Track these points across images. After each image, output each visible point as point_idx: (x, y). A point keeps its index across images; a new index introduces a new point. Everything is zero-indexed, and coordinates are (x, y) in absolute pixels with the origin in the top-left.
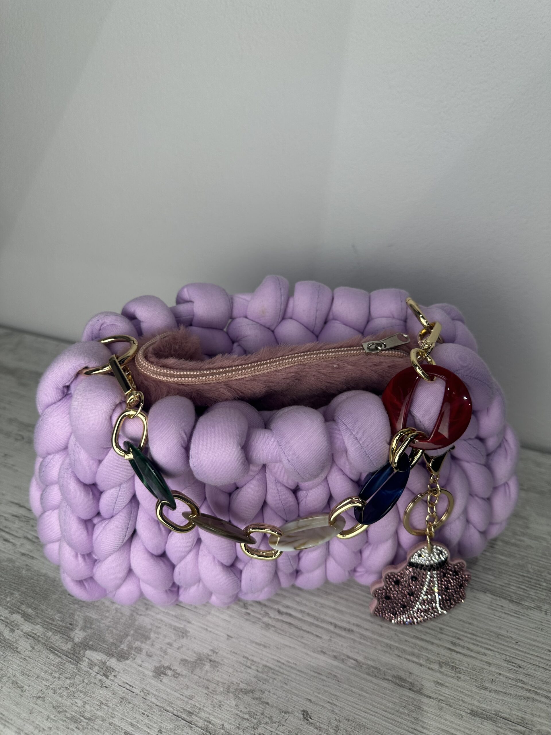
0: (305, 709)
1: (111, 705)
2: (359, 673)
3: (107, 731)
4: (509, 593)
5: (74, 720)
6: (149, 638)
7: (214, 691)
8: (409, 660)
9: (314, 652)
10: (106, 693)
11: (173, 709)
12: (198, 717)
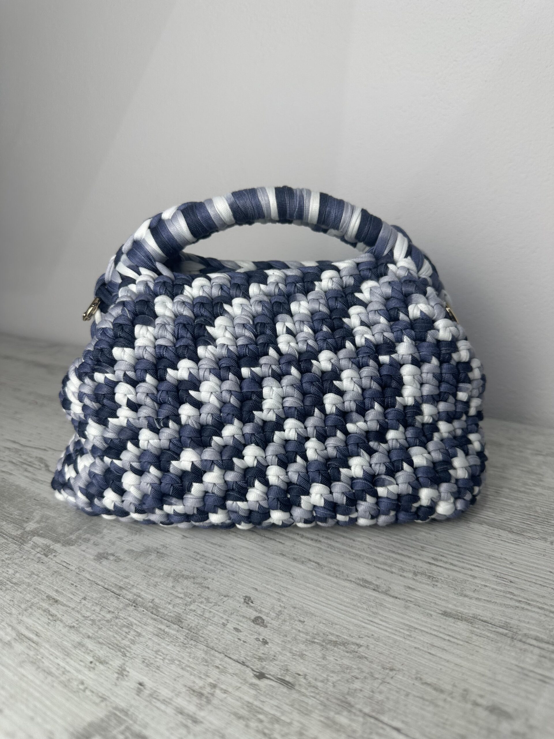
0: (248, 595)
1: (42, 576)
2: (318, 573)
3: (29, 593)
4: (509, 526)
6: (100, 533)
7: (154, 575)
8: (379, 568)
9: (273, 554)
10: (40, 567)
11: (105, 583)
12: (129, 592)
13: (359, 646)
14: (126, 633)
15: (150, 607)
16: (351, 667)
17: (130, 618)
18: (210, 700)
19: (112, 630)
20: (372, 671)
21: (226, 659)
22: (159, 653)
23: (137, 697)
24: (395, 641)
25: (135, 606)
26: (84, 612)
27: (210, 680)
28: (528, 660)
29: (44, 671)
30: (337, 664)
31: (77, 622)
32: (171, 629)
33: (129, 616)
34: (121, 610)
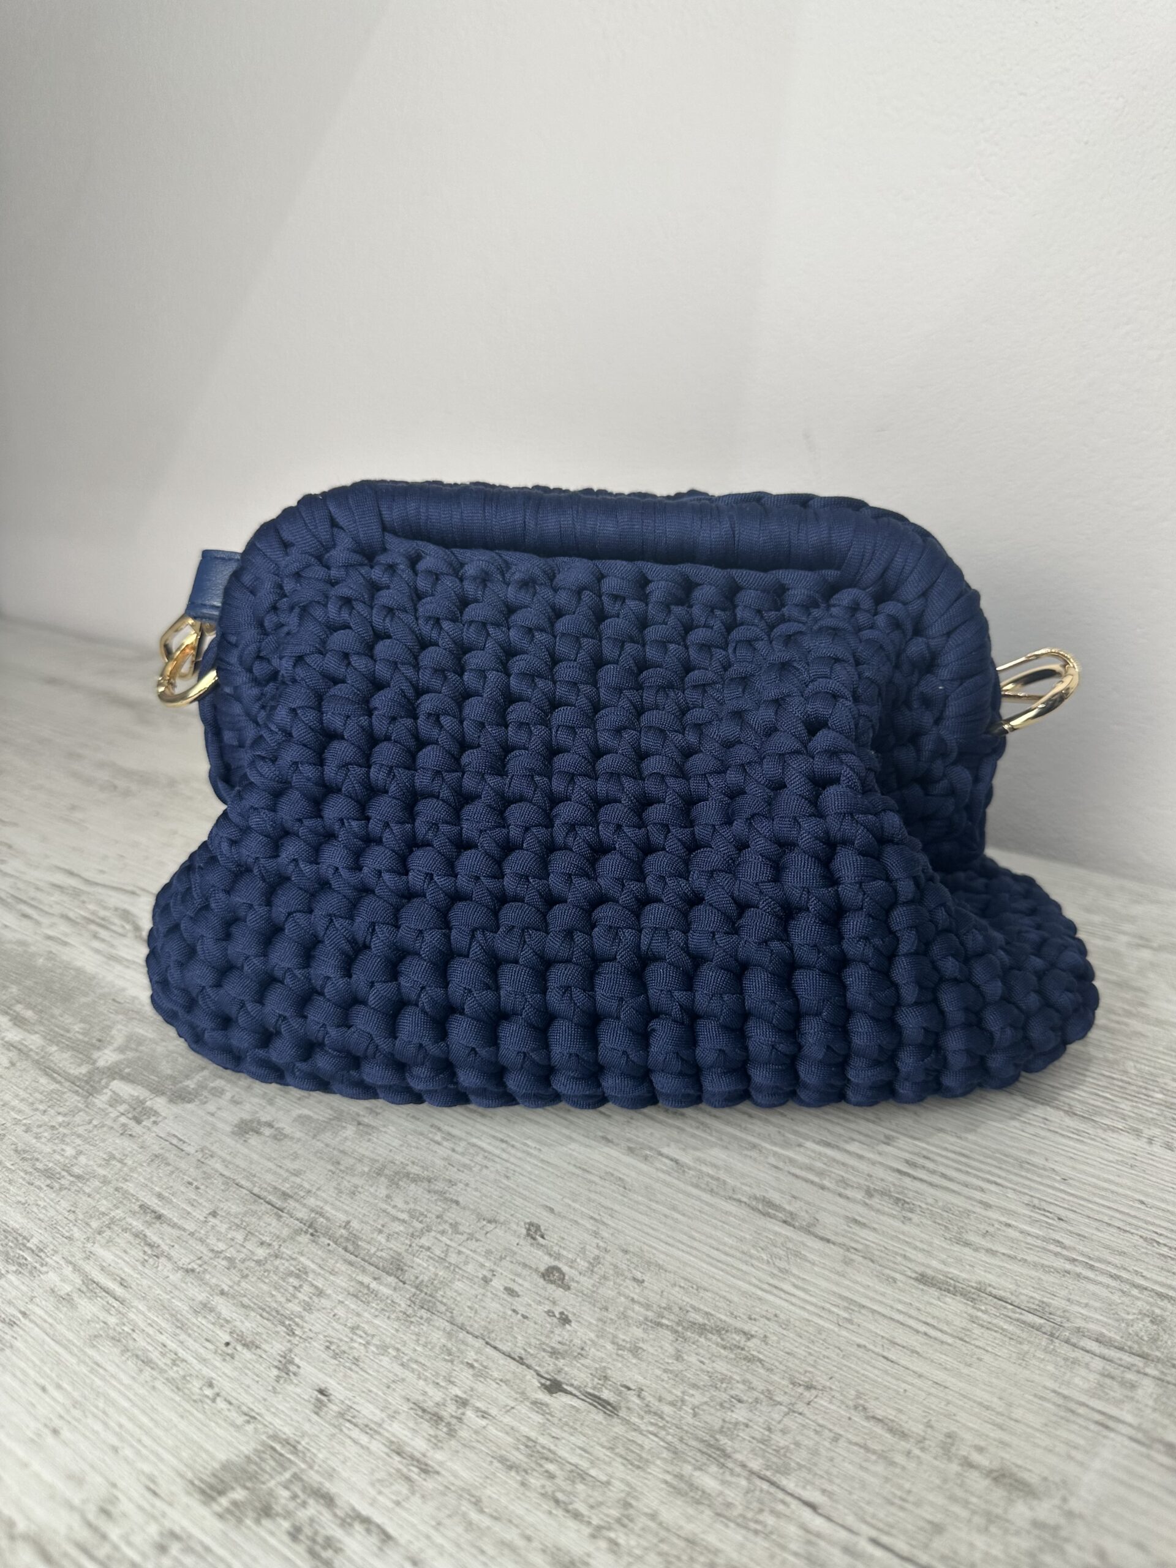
0: (535, 1221)
1: (129, 1162)
2: (676, 1182)
3: (106, 1198)
5: (48, 1173)
7: (350, 1170)
8: (797, 1176)
9: (588, 1137)
10: (126, 1143)
11: (254, 1183)
12: (301, 1203)
13: (749, 1336)
14: (295, 1287)
15: (341, 1236)
16: (731, 1377)
17: (302, 1259)
18: (455, 1431)
19: (267, 1281)
20: (771, 1388)
21: (489, 1350)
22: (359, 1332)
23: (315, 1418)
24: (820, 1330)
25: (312, 1235)
26: (212, 1241)
27: (456, 1391)
28: (1077, 1380)
29: (137, 1356)
30: (702, 1371)
31: (199, 1262)
32: (381, 1284)
33: (301, 1254)
34: (284, 1241)
